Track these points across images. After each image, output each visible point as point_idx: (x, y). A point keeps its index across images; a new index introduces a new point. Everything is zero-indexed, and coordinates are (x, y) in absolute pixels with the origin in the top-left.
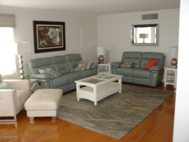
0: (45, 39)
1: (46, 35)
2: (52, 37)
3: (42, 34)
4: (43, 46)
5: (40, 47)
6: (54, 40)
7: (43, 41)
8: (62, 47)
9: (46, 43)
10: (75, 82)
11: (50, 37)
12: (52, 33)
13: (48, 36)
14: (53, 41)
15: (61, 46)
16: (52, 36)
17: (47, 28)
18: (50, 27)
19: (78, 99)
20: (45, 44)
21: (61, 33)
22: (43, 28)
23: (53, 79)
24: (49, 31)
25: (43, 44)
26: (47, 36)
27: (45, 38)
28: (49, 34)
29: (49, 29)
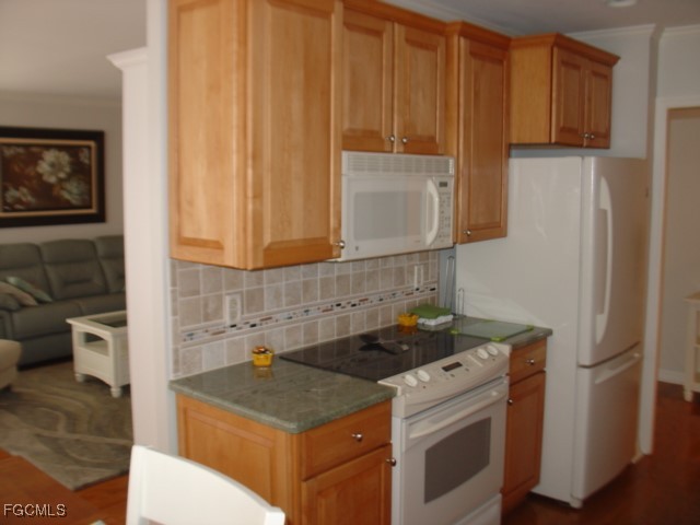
0: (25, 186)
1: (30, 171)
2: (52, 180)
3: (16, 169)
4: (18, 206)
5: (7, 208)
6: (62, 189)
7: (17, 189)
8: (93, 211)
9: (30, 199)
10: (69, 321)
11: (45, 178)
12: (52, 165)
13: (40, 176)
14: (56, 192)
15: (90, 207)
16: (51, 174)
17: (35, 150)
18: (48, 147)
19: (79, 377)
20: (24, 199)
21: (90, 166)
22: (21, 150)
23: (17, 311)
24: (42, 159)
25: (19, 201)
26: (32, 174)
27: (26, 182)
28: (43, 167)
29: (41, 153)
